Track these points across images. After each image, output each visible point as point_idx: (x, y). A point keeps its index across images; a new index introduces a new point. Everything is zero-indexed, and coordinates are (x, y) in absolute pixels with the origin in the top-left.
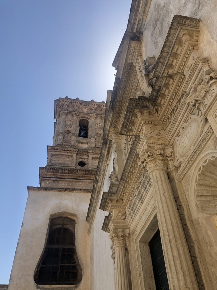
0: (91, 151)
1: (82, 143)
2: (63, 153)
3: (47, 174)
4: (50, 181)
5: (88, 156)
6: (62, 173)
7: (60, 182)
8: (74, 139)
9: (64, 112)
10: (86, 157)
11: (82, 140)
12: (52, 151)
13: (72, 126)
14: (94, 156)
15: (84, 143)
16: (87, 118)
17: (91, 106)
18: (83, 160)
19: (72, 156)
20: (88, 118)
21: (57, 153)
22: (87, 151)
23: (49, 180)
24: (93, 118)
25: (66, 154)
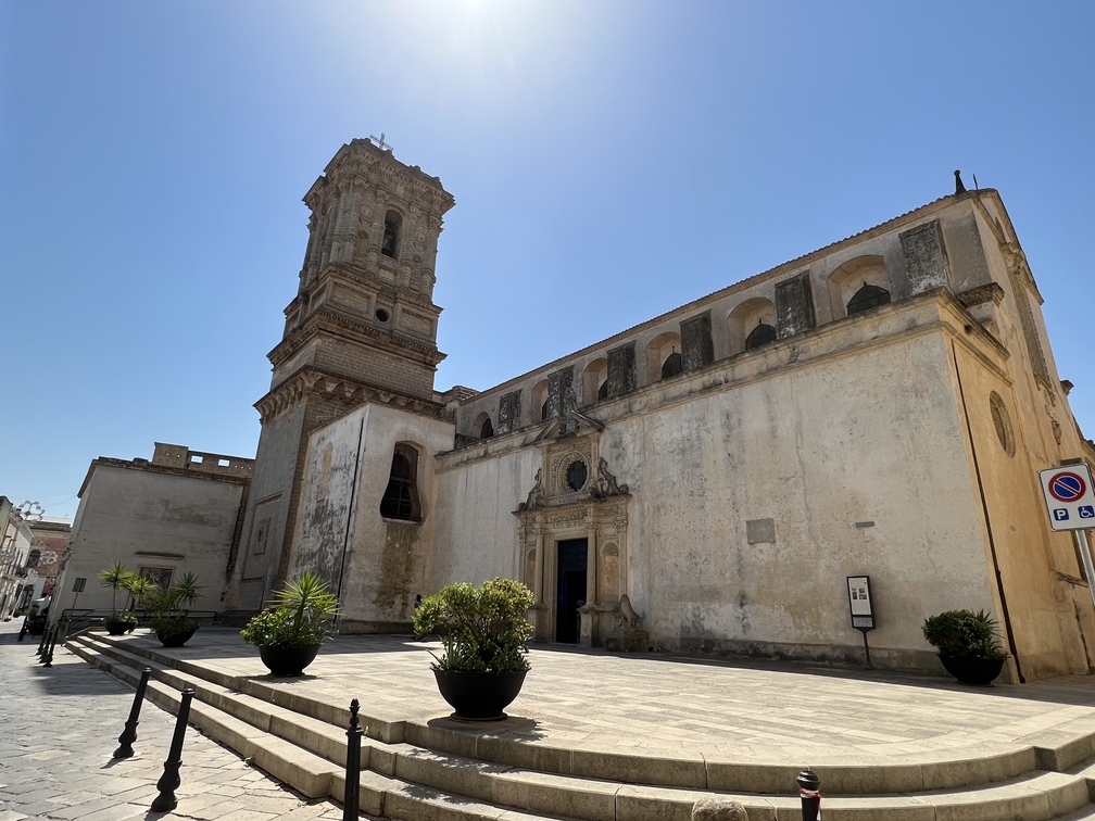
0: (403, 296)
1: (385, 268)
2: (355, 287)
3: (327, 326)
4: (331, 340)
5: (395, 303)
6: (353, 330)
7: (348, 345)
8: (373, 257)
9: (361, 185)
10: (391, 305)
11: (388, 262)
12: (335, 277)
13: (371, 224)
14: (405, 307)
15: (390, 270)
16: (401, 210)
17: (415, 187)
18: (385, 308)
19: (369, 297)
20: (404, 213)
21: (344, 283)
22: (395, 294)
23: (330, 337)
24: (413, 218)
25: (359, 289)
